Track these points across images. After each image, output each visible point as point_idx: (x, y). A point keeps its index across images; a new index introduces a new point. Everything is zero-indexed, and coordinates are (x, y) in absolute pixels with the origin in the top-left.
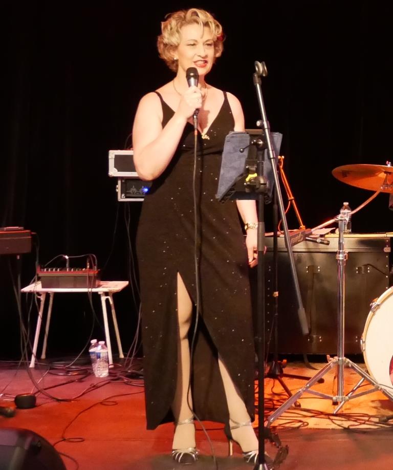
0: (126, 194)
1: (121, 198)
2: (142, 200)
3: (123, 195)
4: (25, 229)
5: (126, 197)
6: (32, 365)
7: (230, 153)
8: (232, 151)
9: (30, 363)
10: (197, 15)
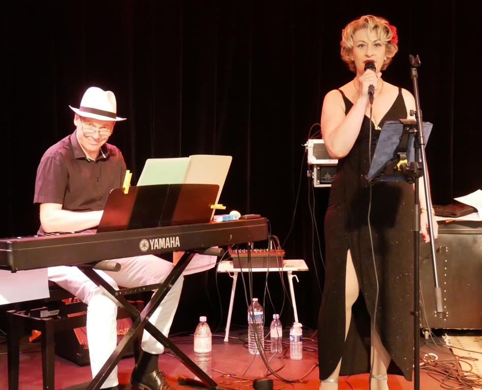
0: (320, 180)
1: (317, 184)
2: (330, 186)
3: (319, 181)
4: (262, 216)
5: (321, 183)
6: (226, 339)
7: (385, 141)
8: (386, 139)
9: (224, 337)
10: (367, 21)
